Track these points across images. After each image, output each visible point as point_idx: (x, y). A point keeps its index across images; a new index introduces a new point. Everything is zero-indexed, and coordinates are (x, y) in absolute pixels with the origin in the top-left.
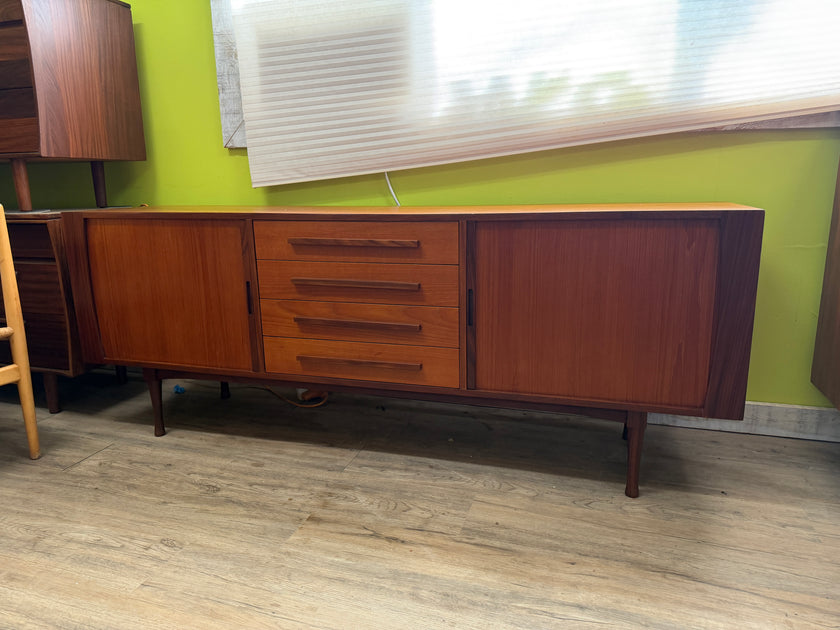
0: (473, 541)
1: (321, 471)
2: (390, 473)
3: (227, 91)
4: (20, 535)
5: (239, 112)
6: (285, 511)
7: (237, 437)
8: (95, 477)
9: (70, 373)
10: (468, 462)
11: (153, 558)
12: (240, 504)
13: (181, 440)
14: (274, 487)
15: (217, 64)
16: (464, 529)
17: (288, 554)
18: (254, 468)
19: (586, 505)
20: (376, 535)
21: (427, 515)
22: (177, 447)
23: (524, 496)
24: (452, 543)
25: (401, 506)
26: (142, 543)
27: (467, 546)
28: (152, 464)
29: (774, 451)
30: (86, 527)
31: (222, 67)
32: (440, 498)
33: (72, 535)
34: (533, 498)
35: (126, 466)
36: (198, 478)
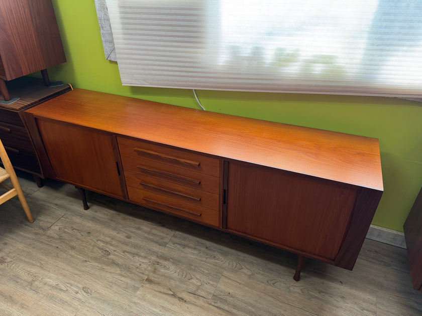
0: (216, 305)
1: (156, 245)
2: (187, 250)
3: (104, 29)
4: (25, 278)
5: (112, 42)
6: (137, 273)
7: (121, 214)
8: (56, 239)
9: (42, 177)
10: (225, 246)
11: (79, 300)
12: (117, 265)
13: (96, 213)
14: (134, 255)
15: (97, 12)
16: (214, 295)
17: (135, 303)
18: (126, 239)
19: (273, 284)
20: (174, 295)
21: (199, 284)
22: (94, 219)
23: (246, 274)
24: (207, 305)
25: (188, 276)
26: (75, 289)
27: (213, 308)
28: (82, 231)
29: (376, 252)
30: (52, 275)
31: (100, 14)
32: (207, 272)
33: (47, 280)
34: (249, 277)
35: (70, 232)
36: (101, 244)
